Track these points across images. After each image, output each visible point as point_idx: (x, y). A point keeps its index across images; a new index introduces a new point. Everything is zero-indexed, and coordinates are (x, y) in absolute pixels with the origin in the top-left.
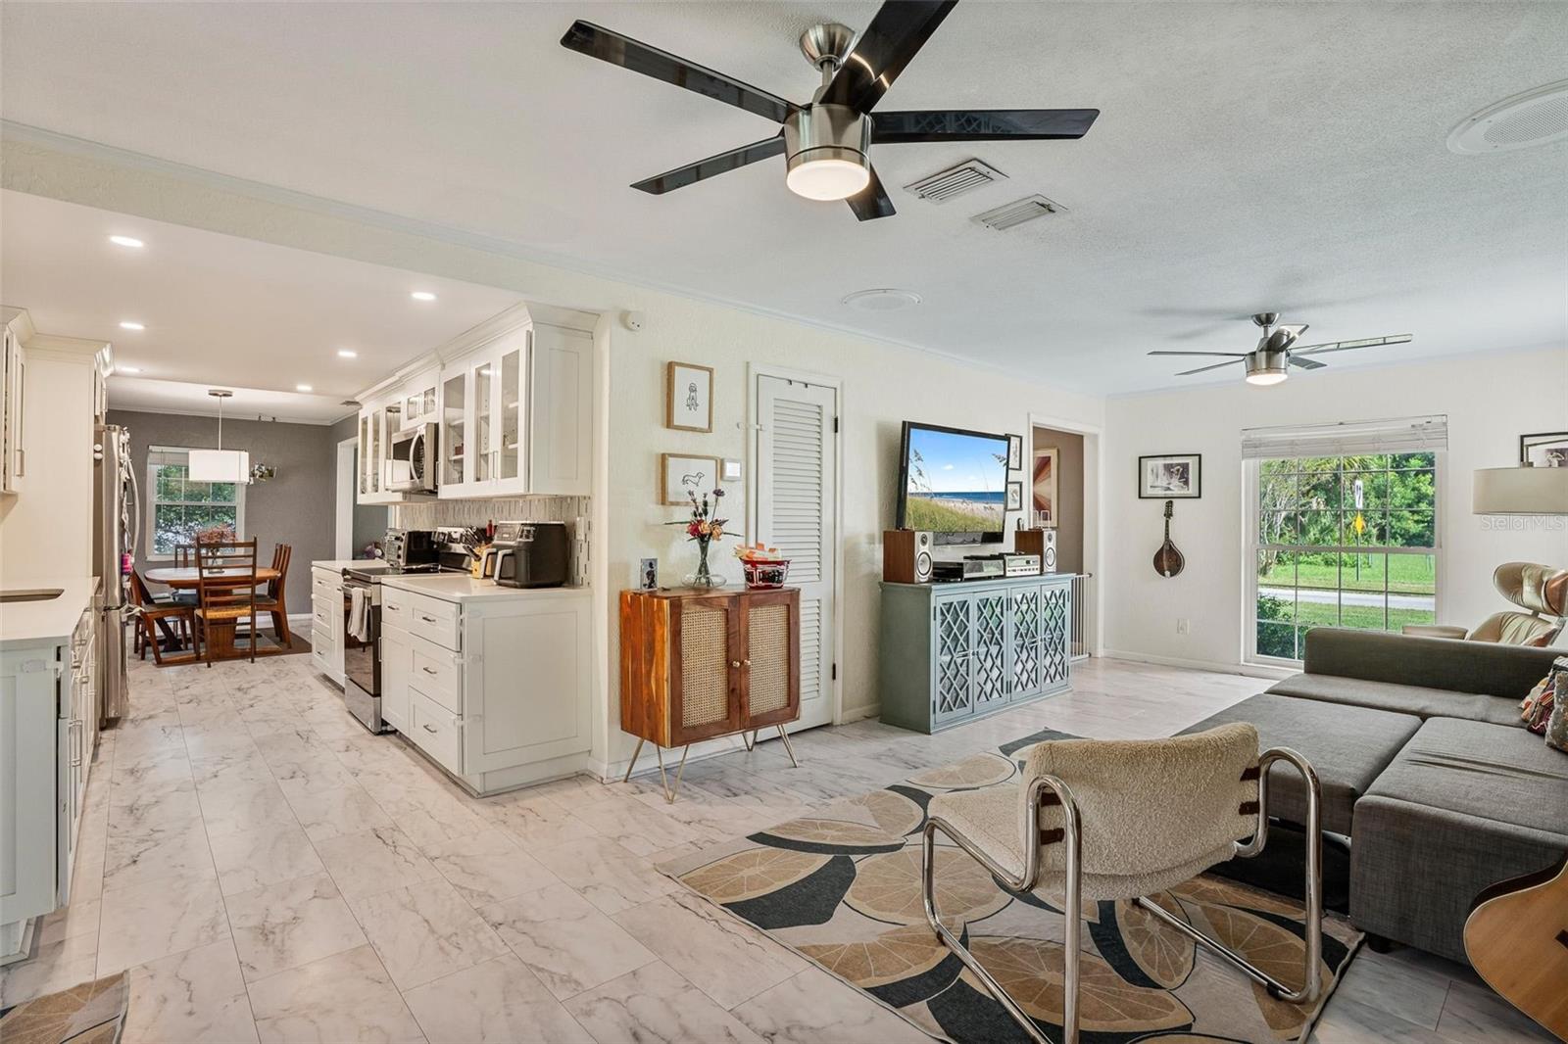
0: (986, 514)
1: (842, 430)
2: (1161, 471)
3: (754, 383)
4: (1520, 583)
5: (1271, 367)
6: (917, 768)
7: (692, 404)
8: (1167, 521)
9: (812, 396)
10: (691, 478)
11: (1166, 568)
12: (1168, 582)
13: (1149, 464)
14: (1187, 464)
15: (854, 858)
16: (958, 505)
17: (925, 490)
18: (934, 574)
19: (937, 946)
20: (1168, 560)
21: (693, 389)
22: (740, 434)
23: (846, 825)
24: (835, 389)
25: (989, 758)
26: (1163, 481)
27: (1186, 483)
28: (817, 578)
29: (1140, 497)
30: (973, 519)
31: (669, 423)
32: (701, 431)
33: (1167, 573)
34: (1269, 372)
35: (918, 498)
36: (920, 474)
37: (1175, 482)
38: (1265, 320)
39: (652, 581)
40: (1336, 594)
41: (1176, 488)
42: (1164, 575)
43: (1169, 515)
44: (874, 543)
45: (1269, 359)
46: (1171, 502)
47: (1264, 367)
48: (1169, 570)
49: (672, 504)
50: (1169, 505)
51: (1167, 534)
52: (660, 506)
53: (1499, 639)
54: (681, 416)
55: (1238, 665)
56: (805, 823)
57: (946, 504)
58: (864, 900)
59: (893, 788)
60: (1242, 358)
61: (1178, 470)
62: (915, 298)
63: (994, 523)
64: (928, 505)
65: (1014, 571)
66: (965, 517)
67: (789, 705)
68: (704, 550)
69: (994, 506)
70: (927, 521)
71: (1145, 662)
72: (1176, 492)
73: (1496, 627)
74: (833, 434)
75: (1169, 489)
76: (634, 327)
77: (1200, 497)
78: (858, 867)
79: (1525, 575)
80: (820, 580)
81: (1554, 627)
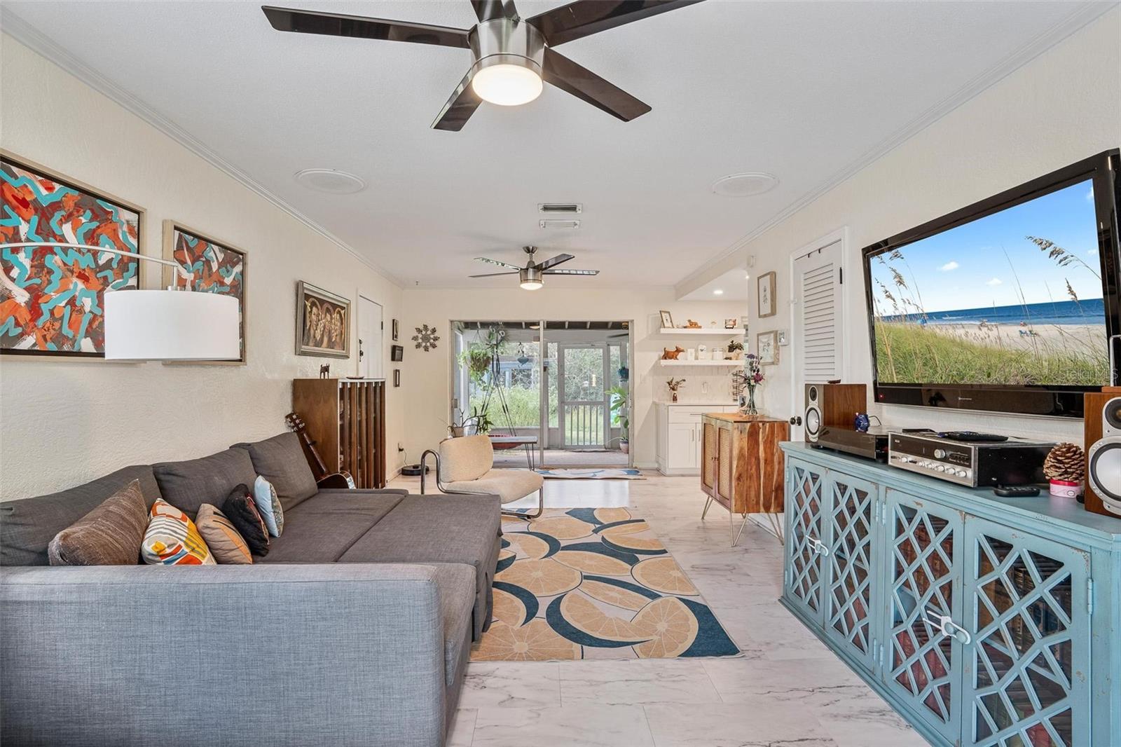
0: (1025, 344)
7: (765, 299)
10: (765, 347)
16: (972, 332)
17: (912, 310)
21: (765, 290)
30: (1001, 355)
35: (898, 325)
36: (901, 282)
57: (951, 331)
63: (1039, 359)
64: (918, 335)
66: (986, 352)
69: (1037, 328)
70: (918, 364)
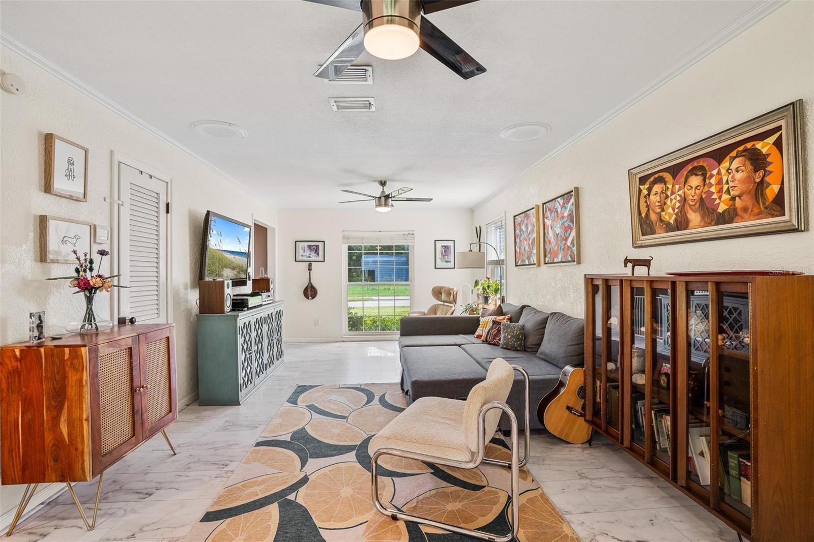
1: (171, 211)
2: (306, 248)
3: (116, 168)
4: (441, 293)
5: (386, 205)
6: (257, 427)
7: (70, 175)
8: (310, 273)
9: (154, 185)
10: (70, 240)
11: (309, 295)
12: (310, 302)
13: (300, 245)
14: (318, 246)
15: (291, 497)
18: (233, 307)
19: (396, 523)
20: (310, 292)
21: (70, 162)
22: (106, 206)
23: (259, 479)
24: (167, 183)
25: (289, 409)
26: (307, 253)
27: (318, 254)
28: (156, 315)
29: (296, 261)
31: (47, 187)
32: (77, 200)
33: (310, 297)
34: (385, 207)
37: (313, 254)
38: (383, 184)
39: (41, 333)
40: (361, 302)
41: (314, 257)
42: (308, 299)
43: (310, 269)
44: (187, 289)
45: (386, 200)
46: (311, 263)
47: (383, 204)
48: (311, 296)
49: (53, 261)
50: (310, 265)
51: (310, 279)
52: (39, 264)
53: (436, 314)
54: (60, 183)
55: (342, 337)
56: (231, 491)
58: (330, 520)
59: (258, 444)
60: (373, 198)
61: (314, 248)
62: (243, 133)
65: (265, 301)
67: (170, 411)
68: (89, 300)
71: (300, 342)
72: (313, 258)
73: (434, 309)
74: (166, 214)
75: (310, 257)
76: (13, 89)
77: (324, 261)
78: (300, 501)
79: (443, 291)
80: (159, 316)
81: (453, 308)
